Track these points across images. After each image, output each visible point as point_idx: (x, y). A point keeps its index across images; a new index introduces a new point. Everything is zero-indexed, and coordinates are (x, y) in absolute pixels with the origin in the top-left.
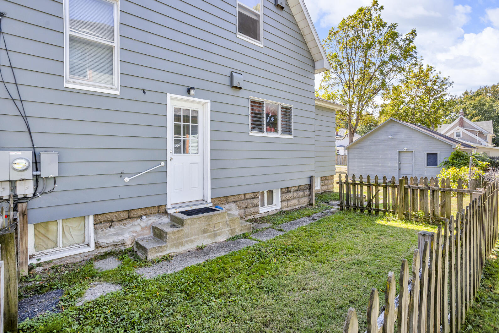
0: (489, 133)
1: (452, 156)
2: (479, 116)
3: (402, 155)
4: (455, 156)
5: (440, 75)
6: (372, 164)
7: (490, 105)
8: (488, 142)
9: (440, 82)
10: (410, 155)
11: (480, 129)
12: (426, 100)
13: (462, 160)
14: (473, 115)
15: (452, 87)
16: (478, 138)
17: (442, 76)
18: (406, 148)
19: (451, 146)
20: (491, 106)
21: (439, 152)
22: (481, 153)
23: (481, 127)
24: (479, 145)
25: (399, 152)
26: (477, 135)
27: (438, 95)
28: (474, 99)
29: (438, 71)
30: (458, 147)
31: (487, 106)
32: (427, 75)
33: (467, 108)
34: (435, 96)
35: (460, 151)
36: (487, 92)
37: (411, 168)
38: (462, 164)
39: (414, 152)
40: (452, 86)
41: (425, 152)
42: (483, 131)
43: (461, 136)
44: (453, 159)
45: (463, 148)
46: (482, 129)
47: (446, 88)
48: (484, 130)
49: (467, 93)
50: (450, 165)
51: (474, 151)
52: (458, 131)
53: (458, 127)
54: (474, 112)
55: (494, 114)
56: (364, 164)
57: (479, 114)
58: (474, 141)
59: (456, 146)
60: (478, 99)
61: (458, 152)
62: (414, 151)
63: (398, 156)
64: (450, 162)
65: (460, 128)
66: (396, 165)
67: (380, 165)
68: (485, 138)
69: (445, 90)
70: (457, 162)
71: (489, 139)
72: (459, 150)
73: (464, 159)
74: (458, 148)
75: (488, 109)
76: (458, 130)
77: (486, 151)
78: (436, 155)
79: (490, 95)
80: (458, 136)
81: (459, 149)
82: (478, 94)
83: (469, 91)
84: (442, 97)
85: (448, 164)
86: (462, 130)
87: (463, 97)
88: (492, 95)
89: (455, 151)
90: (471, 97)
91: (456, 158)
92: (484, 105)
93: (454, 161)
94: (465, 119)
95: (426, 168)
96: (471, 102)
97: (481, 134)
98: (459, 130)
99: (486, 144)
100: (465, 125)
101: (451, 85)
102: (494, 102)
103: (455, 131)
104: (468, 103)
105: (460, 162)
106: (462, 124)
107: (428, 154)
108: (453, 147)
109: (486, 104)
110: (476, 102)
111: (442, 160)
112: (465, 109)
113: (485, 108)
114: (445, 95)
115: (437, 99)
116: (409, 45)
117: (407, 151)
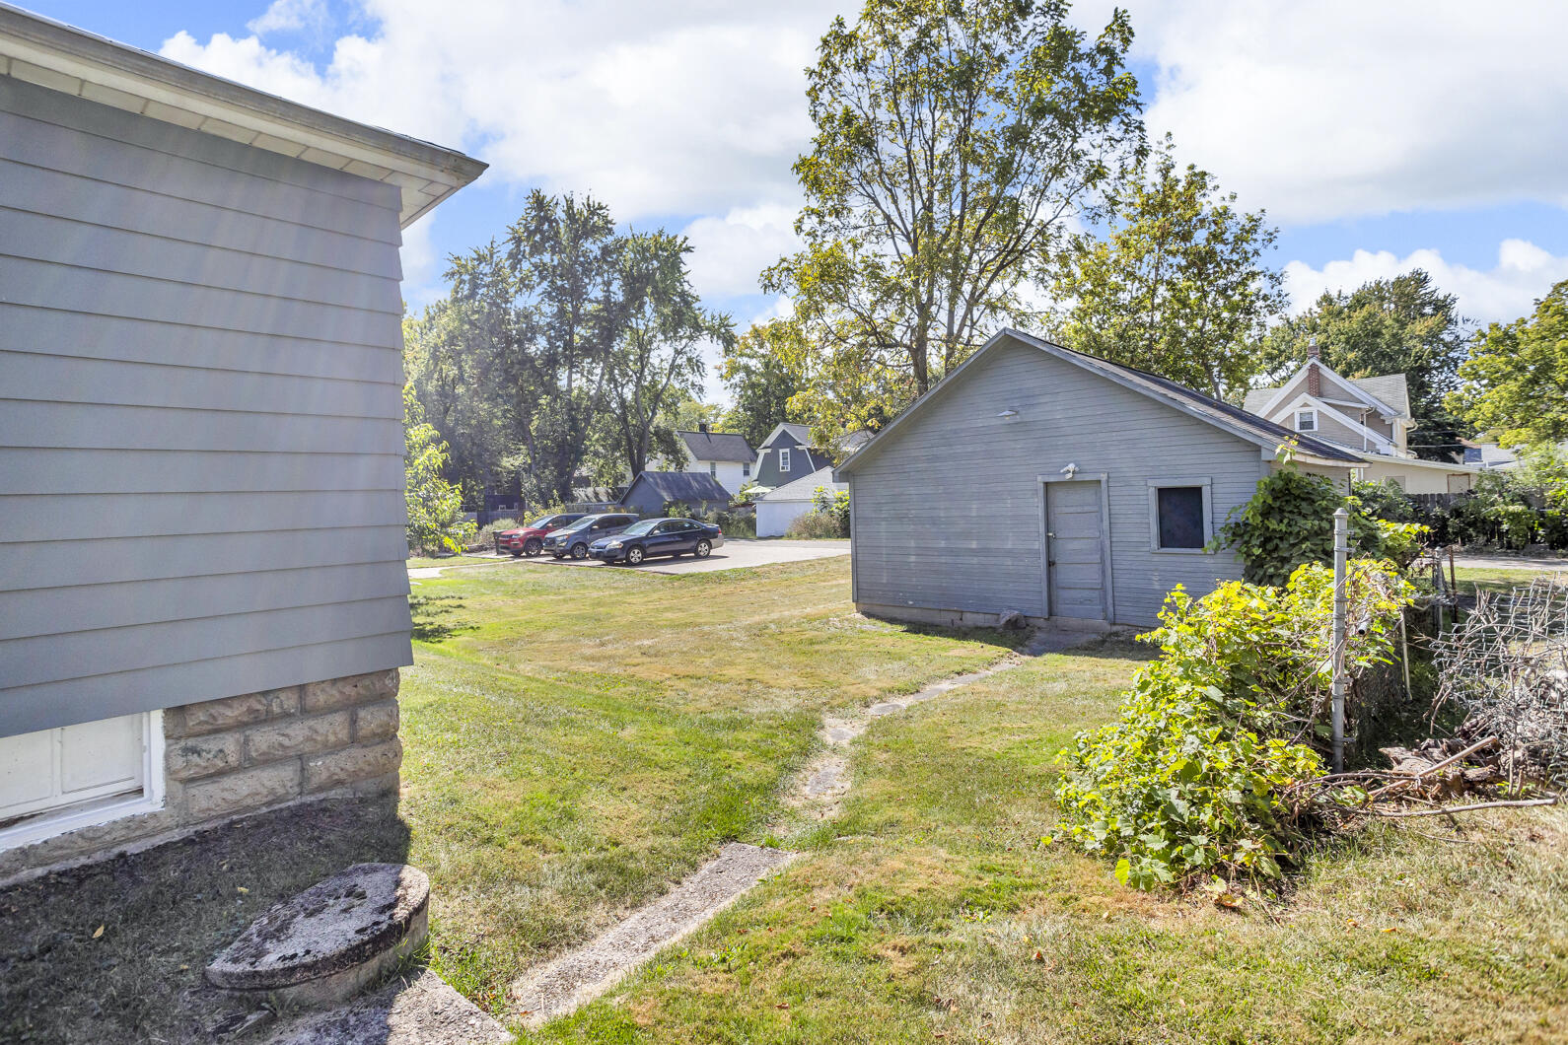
0: (1399, 413)
1: (1262, 497)
2: (1366, 368)
3: (1060, 497)
4: (1275, 499)
5: (1234, 208)
6: (943, 544)
7: (1394, 336)
8: (1396, 446)
9: (1234, 230)
10: (1088, 496)
11: (1368, 402)
12: (1193, 296)
13: (1305, 517)
14: (1349, 365)
15: (1276, 248)
16: (1366, 432)
17: (1240, 210)
18: (1071, 467)
19: (1257, 449)
20: (1397, 339)
21: (1207, 481)
22: (1376, 482)
23: (1375, 394)
24: (1369, 456)
25: (1047, 484)
26: (1362, 423)
27: (1234, 278)
28: (1349, 317)
29: (1224, 192)
30: (1283, 454)
31: (1387, 337)
32: (1189, 201)
33: (1332, 343)
34: (1221, 282)
35: (1299, 473)
36: (1383, 299)
37: (1097, 558)
38: (1306, 539)
39: (1104, 485)
40: (1274, 243)
41: (1151, 483)
42: (1382, 409)
43: (1316, 428)
44: (1266, 512)
45: (1310, 460)
46: (1376, 402)
47: (1256, 253)
48: (1383, 406)
49: (1327, 299)
50: (1254, 542)
51: (1356, 474)
52: (1306, 410)
53: (1305, 397)
54: (1351, 356)
55: (1405, 362)
56: (913, 544)
57: (1364, 360)
58: (1356, 440)
59: (1278, 451)
60: (1360, 315)
61: (1288, 479)
62: (1104, 477)
63: (1042, 505)
64: (1255, 528)
65: (1311, 400)
66: (1037, 547)
67: (974, 545)
68: (1387, 431)
69: (1252, 260)
70: (1283, 527)
71: (1400, 436)
72: (1292, 469)
73: (1315, 512)
74: (1287, 458)
75: (1388, 347)
76: (1305, 405)
77: (1394, 474)
78: (1197, 491)
79: (1393, 306)
80: (1306, 425)
81: (1291, 463)
82: (1359, 302)
83: (1334, 294)
84: (1243, 283)
85: (1246, 538)
86: (1317, 406)
87: (1319, 310)
88: (1397, 306)
89: (1275, 474)
90: (1341, 312)
91: (1281, 510)
92: (1378, 334)
93: (1273, 524)
94: (1325, 370)
95: (1156, 558)
96: (1341, 325)
97: (1374, 418)
98: (1308, 406)
99: (1392, 450)
100: (1327, 388)
101: (1271, 241)
102: (1403, 325)
103: (1295, 408)
104: (1332, 329)
105: (1296, 529)
106: (1316, 386)
107: (1163, 492)
108: (1265, 456)
109: (1384, 331)
110: (1355, 326)
111: (1220, 522)
112: (1327, 348)
113: (1382, 343)
114: (1253, 275)
115: (1230, 292)
116: (1108, 71)
117: (1079, 478)
